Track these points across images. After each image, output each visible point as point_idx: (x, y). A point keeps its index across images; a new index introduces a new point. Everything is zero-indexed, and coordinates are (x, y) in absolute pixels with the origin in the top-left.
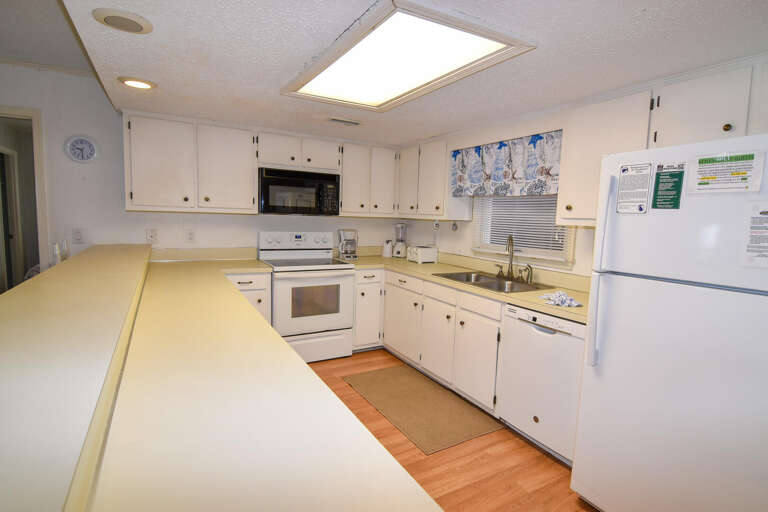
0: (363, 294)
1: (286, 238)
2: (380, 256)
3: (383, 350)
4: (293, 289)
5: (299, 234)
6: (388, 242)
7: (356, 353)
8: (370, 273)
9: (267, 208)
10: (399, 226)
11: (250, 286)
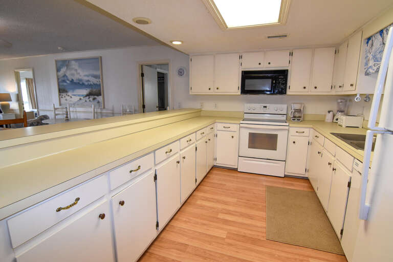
0: (294, 142)
1: (258, 107)
2: (324, 121)
3: (306, 180)
4: (249, 133)
5: (265, 105)
6: (329, 112)
7: (286, 176)
8: (302, 130)
9: (244, 91)
10: (339, 101)
11: (229, 129)
